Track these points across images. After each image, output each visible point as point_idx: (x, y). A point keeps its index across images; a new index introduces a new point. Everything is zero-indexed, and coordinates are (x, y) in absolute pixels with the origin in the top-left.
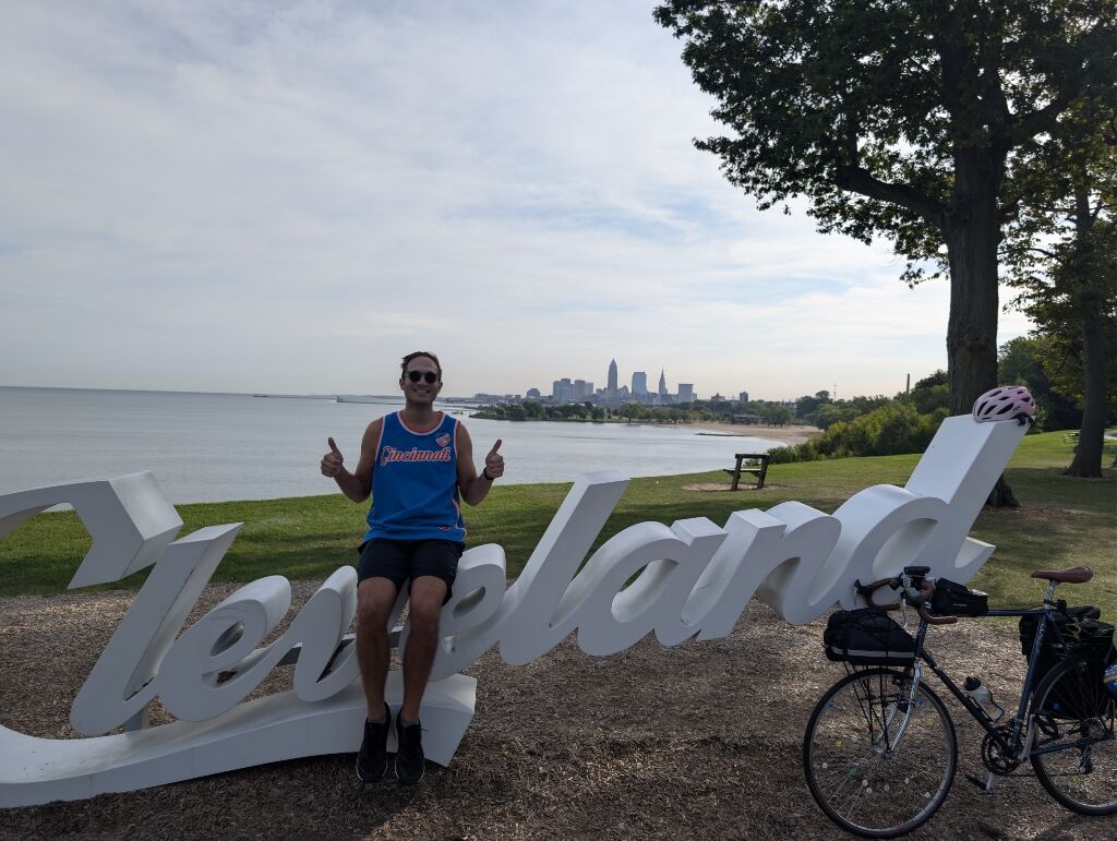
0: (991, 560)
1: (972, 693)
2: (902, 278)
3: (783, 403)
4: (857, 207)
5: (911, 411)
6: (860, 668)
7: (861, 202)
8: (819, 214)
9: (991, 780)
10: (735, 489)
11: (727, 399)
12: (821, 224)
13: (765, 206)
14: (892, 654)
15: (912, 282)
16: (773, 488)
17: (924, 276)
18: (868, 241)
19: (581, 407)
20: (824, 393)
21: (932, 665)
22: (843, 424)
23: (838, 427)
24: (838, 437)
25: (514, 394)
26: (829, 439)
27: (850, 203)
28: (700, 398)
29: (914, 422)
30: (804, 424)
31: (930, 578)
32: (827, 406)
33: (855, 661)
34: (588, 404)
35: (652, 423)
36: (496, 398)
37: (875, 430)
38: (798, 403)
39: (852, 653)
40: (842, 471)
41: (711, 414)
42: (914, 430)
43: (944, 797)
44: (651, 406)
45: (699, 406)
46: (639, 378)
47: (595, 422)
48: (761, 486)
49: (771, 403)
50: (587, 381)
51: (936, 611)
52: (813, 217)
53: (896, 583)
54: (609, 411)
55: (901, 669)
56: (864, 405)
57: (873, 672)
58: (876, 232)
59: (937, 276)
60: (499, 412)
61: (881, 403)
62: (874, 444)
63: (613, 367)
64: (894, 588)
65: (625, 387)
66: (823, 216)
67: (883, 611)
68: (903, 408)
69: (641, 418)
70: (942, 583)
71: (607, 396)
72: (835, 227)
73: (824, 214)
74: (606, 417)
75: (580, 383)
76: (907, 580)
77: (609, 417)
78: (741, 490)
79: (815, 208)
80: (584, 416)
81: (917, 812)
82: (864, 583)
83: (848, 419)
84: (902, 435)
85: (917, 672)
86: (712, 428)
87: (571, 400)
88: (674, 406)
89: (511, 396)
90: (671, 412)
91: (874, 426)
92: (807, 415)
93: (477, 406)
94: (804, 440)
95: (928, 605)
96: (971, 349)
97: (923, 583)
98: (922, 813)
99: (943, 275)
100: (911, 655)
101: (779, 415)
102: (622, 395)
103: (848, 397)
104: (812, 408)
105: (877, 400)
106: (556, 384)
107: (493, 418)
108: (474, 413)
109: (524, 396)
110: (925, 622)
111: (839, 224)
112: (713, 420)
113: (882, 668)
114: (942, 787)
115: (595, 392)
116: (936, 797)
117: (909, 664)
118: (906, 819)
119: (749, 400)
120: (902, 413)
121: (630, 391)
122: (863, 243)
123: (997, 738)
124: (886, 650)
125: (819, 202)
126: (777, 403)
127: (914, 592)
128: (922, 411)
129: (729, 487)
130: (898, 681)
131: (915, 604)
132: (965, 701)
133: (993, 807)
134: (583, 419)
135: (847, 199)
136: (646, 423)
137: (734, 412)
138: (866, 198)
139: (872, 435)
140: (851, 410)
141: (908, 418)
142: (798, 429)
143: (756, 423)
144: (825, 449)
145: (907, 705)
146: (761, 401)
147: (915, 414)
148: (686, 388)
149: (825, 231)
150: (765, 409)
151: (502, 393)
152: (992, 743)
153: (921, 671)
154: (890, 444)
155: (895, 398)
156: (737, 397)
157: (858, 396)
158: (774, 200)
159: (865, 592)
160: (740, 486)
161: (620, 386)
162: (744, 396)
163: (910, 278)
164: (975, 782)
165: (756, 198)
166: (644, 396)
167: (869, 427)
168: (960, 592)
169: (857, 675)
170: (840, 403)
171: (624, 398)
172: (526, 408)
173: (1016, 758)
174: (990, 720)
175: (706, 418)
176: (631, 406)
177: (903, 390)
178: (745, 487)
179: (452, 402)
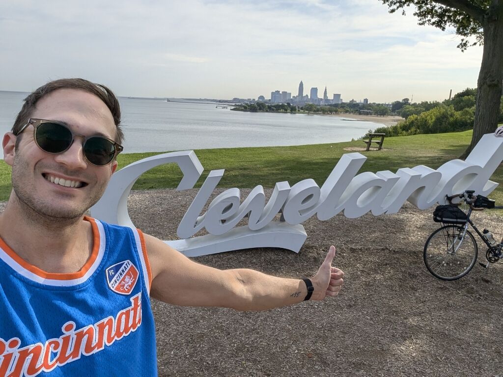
0: (496, 189)
1: (485, 235)
2: (458, 47)
3: (385, 104)
4: (439, 11)
5: (451, 110)
6: (446, 225)
7: (441, 8)
8: (419, 15)
9: (488, 264)
10: (368, 150)
11: (357, 102)
12: (421, 20)
13: (393, 11)
14: (459, 220)
15: (463, 49)
16: (385, 150)
17: (468, 45)
18: (444, 29)
19: (285, 105)
20: (407, 100)
21: (472, 224)
22: (415, 116)
23: (412, 118)
24: (412, 122)
25: (252, 98)
26: (408, 123)
27: (436, 8)
28: (344, 101)
29: (452, 115)
30: (395, 115)
31: (475, 194)
32: (408, 106)
33: (444, 222)
34: (289, 104)
35: (320, 114)
36: (243, 100)
37: (432, 119)
38: (393, 104)
39: (444, 219)
40: (417, 142)
41: (349, 109)
42: (451, 119)
43: (470, 270)
44: (320, 105)
45: (343, 105)
46: (314, 91)
47: (291, 113)
48: (380, 149)
49: (379, 104)
50: (288, 92)
51: (476, 206)
52: (416, 17)
53: (462, 196)
54: (299, 108)
55: (460, 225)
56: (427, 106)
57: (451, 226)
58: (448, 24)
59: (475, 44)
60: (245, 108)
61: (436, 105)
62: (430, 127)
63: (301, 85)
64: (461, 197)
65: (307, 96)
66: (422, 16)
67: (456, 206)
68: (446, 107)
69: (315, 111)
70: (479, 196)
71: (297, 100)
72: (427, 22)
73: (422, 15)
74: (297, 110)
75: (285, 93)
76: (466, 195)
77: (299, 111)
78: (371, 151)
79: (418, 12)
80: (287, 111)
81: (460, 274)
82: (449, 196)
83: (418, 113)
84: (445, 122)
85: (466, 227)
86: (350, 117)
87: (280, 101)
88: (331, 105)
89: (250, 99)
90: (329, 108)
91: (431, 117)
92: (397, 111)
93: (234, 104)
94: (395, 124)
95: (473, 204)
96: (489, 86)
97: (472, 197)
98: (462, 274)
99: (478, 43)
100: (465, 221)
101: (383, 110)
102: (305, 99)
103: (419, 102)
104: (399, 107)
105: (433, 103)
106: (272, 93)
107: (242, 110)
108: (233, 108)
109: (256, 99)
110: (472, 209)
111: (429, 20)
112: (350, 113)
113: (454, 225)
114: (470, 266)
115: (292, 98)
116: (468, 269)
117: (464, 224)
118: (456, 275)
119: (368, 103)
120: (446, 110)
121: (309, 97)
122: (441, 30)
123: (492, 250)
124: (457, 218)
125: (420, 8)
126: (382, 105)
127: (468, 200)
128: (457, 109)
129: (365, 149)
130: (459, 230)
131: (469, 203)
132: (483, 238)
133: (487, 274)
134: (286, 111)
135: (434, 7)
136: (317, 114)
137: (360, 109)
138: (444, 7)
139: (430, 122)
140: (419, 108)
141: (449, 113)
142: (392, 118)
143: (371, 114)
144: (405, 128)
145: (461, 238)
146: (374, 103)
147: (453, 111)
148: (337, 96)
149: (422, 24)
150: (376, 107)
151: (246, 98)
152: (490, 252)
153: (468, 227)
154: (439, 126)
155: (443, 102)
156: (362, 101)
157: (423, 101)
158: (398, 8)
159: (449, 199)
160: (370, 149)
161: (304, 94)
162: (366, 100)
163: (462, 46)
164: (482, 265)
165: (388, 6)
166: (316, 100)
167: (428, 118)
168: (485, 200)
169: (445, 227)
170: (415, 105)
171: (306, 101)
172: (258, 106)
173: (498, 257)
174: (491, 244)
175: (347, 112)
176: (310, 105)
177: (447, 98)
178: (372, 149)
179: (222, 102)
